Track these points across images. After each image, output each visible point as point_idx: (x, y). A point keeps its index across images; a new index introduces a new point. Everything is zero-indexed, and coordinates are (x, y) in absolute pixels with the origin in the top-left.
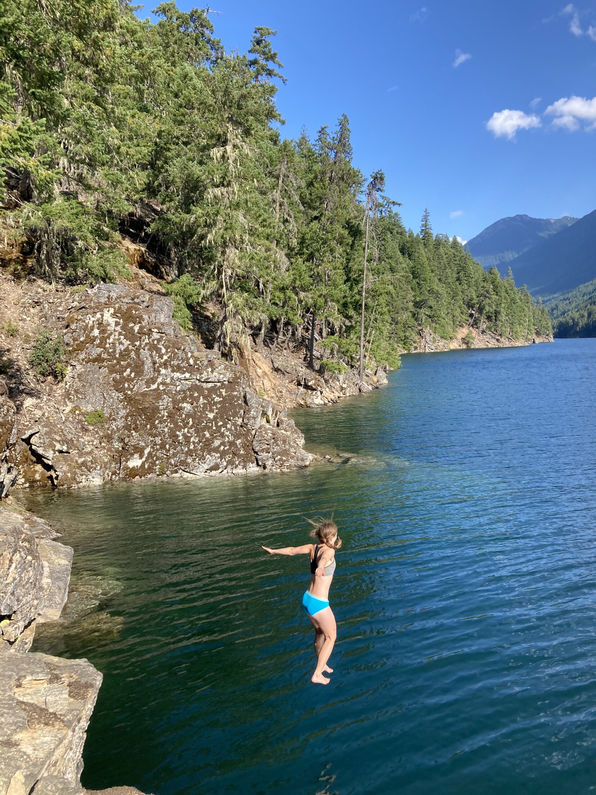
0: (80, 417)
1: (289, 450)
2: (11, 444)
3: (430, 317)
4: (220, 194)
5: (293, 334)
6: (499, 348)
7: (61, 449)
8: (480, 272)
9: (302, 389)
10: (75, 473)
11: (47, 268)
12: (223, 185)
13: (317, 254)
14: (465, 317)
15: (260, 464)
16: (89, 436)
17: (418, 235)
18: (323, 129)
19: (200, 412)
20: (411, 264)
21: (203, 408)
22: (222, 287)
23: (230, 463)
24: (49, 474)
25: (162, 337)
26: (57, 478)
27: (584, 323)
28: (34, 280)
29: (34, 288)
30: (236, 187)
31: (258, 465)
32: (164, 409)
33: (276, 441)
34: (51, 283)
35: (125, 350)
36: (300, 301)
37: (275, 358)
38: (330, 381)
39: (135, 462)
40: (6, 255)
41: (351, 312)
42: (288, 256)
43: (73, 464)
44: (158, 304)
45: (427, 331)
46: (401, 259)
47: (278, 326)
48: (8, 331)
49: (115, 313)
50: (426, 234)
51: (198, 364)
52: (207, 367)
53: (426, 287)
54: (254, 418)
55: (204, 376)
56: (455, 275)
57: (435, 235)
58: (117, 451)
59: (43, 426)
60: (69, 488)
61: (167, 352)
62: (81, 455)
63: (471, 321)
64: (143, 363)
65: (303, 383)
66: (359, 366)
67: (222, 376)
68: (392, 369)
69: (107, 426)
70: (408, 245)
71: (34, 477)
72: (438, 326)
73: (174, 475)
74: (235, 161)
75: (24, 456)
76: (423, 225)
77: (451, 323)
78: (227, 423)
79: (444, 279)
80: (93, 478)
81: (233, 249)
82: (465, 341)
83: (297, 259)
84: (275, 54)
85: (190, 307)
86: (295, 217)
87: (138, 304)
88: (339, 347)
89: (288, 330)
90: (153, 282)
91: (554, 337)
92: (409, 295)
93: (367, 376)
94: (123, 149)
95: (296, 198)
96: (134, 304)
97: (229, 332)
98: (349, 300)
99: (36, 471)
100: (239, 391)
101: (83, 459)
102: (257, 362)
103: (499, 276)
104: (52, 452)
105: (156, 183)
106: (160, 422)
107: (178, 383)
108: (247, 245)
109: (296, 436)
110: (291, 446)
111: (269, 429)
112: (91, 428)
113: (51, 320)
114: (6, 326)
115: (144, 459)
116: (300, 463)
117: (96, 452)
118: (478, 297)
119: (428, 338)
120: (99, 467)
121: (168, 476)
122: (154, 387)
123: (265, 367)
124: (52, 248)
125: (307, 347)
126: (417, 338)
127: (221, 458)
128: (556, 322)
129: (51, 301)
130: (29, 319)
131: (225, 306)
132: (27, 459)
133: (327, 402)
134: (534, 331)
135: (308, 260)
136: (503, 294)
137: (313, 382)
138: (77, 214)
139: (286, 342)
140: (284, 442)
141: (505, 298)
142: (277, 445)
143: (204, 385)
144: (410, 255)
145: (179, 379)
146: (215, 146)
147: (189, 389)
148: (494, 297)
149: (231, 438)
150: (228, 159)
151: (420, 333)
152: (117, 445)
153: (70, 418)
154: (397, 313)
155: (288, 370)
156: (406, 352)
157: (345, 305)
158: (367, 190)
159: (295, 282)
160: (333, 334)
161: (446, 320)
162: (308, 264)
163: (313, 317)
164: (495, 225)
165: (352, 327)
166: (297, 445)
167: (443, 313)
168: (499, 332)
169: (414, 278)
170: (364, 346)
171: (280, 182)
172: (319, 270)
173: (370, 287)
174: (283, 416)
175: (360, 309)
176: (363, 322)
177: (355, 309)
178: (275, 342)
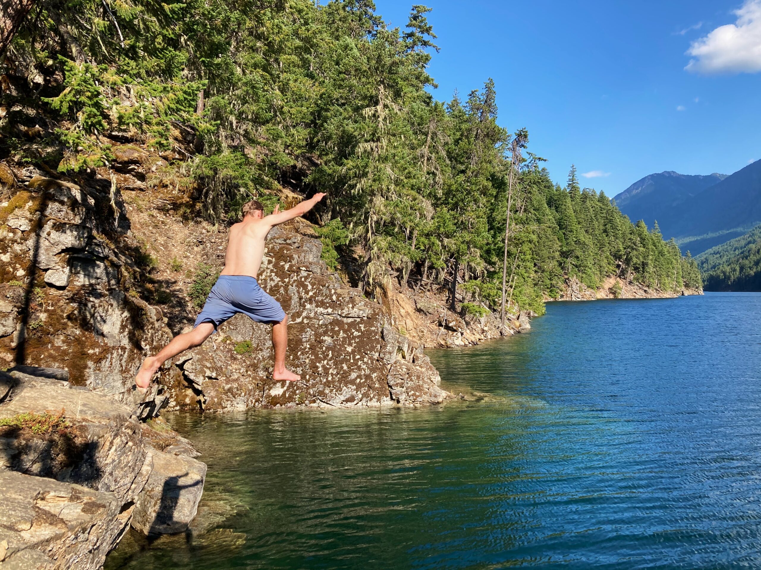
0: (231, 347)
1: (422, 386)
2: (166, 369)
3: (576, 266)
4: (369, 148)
5: (437, 278)
6: (647, 299)
7: (210, 375)
8: (627, 224)
9: (442, 329)
10: (222, 399)
11: (212, 212)
12: (373, 141)
13: (461, 204)
14: (612, 268)
15: (394, 398)
16: (236, 364)
17: (565, 189)
18: (473, 93)
19: (340, 345)
20: (558, 216)
21: (343, 341)
22: (367, 231)
23: (366, 395)
24: (198, 398)
25: (309, 275)
26: (204, 402)
27: (736, 277)
28: (201, 222)
29: (199, 229)
30: (384, 142)
31: (392, 399)
32: (307, 342)
33: (410, 377)
34: (214, 225)
35: (275, 286)
36: (444, 247)
37: (418, 299)
38: (472, 323)
39: (277, 391)
40: (178, 200)
41: (495, 259)
42: (435, 206)
43: (220, 390)
44: (308, 245)
45: (574, 280)
46: (548, 211)
47: (422, 269)
48: (173, 267)
49: (268, 252)
50: (573, 187)
51: (340, 301)
52: (348, 303)
53: (572, 239)
54: (390, 353)
55: (345, 312)
56: (602, 227)
57: (581, 189)
58: (262, 379)
59: (197, 354)
60: (214, 412)
61: (313, 288)
62: (228, 382)
63: (618, 271)
64: (291, 298)
65: (444, 324)
66: (501, 310)
67: (361, 312)
68: (536, 315)
69: (254, 356)
70: (555, 198)
71: (184, 400)
72: (584, 276)
73: (312, 405)
74: (385, 119)
75: (177, 380)
76: (570, 179)
77: (598, 273)
78: (363, 357)
79: (591, 231)
80: (238, 404)
81: (379, 197)
82: (612, 290)
83: (442, 208)
84: (430, 28)
85: (338, 249)
86: (442, 171)
87: (290, 244)
88: (481, 290)
89: (431, 273)
90: (308, 226)
91: (704, 290)
92: (556, 245)
93: (509, 319)
94: (286, 109)
95: (444, 153)
96: (287, 245)
97: (372, 272)
98: (492, 246)
99: (186, 396)
100: (376, 327)
101: (229, 386)
102: (401, 302)
103: (646, 229)
104: (202, 378)
105: (315, 140)
106: (302, 354)
107: (321, 317)
108: (392, 194)
109: (431, 373)
110: (424, 382)
111: (404, 364)
112: (239, 357)
113: (211, 258)
114: (171, 262)
115: (285, 388)
116: (433, 399)
117: (242, 380)
118: (625, 249)
119: (574, 287)
120: (243, 394)
121: (306, 405)
122: (299, 320)
123: (409, 307)
124: (218, 195)
125: (449, 290)
126: (563, 286)
127: (357, 390)
128: (706, 275)
129: (213, 241)
130: (192, 256)
131: (370, 248)
132: (179, 383)
133: (467, 343)
134: (682, 284)
135: (452, 210)
136: (651, 247)
137: (454, 323)
138: (241, 164)
139: (429, 285)
140: (418, 377)
141: (653, 250)
142: (411, 380)
143: (345, 320)
144: (557, 208)
145: (322, 314)
146: (368, 106)
147: (331, 323)
148: (641, 249)
149: (368, 372)
150: (379, 117)
151: (566, 282)
152: (262, 374)
153: (221, 348)
154: (543, 262)
155: (430, 311)
156: (552, 300)
157: (488, 252)
158: (511, 147)
159: (439, 229)
160: (476, 278)
161: (593, 271)
162: (452, 213)
163: (456, 262)
164: (643, 180)
165: (495, 272)
166: (432, 381)
167: (590, 263)
168: (647, 283)
169: (560, 229)
170: (506, 291)
171: (429, 138)
172: (463, 218)
173: (513, 235)
174: (418, 353)
175: (503, 256)
176: (505, 268)
177: (498, 255)
178: (419, 284)
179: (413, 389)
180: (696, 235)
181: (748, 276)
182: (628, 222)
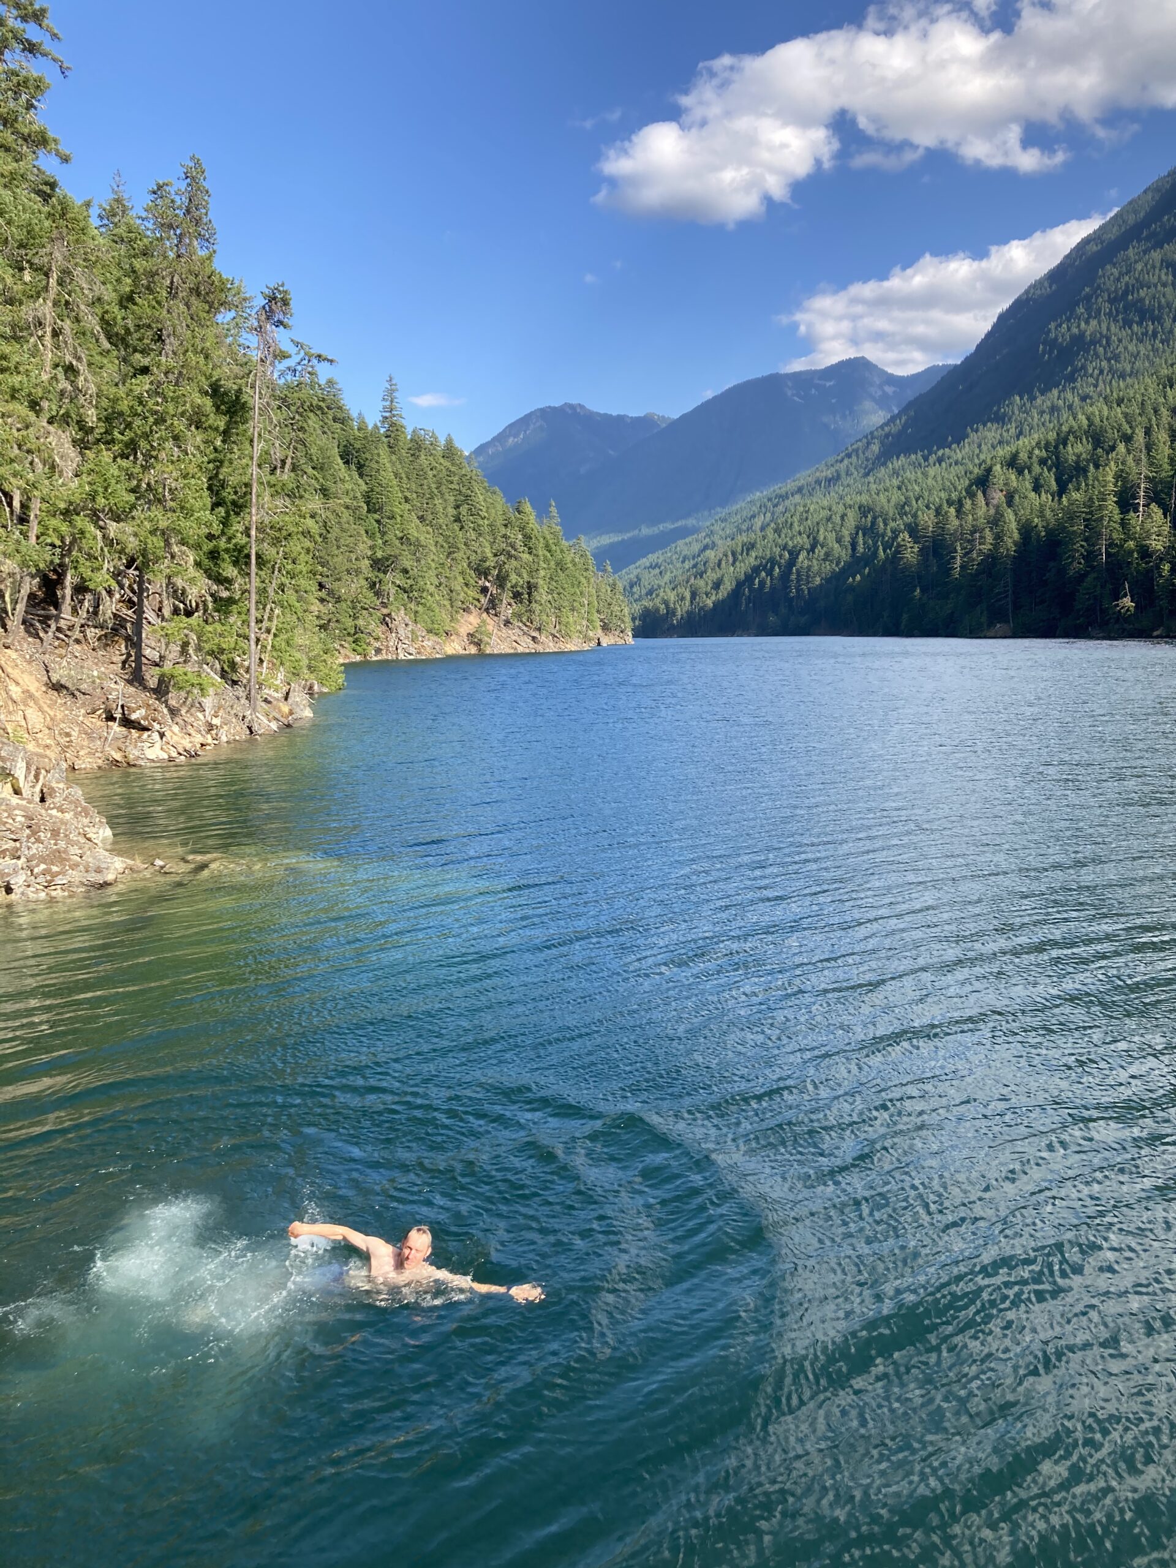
1: (66, 851)
3: (404, 590)
5: (95, 612)
6: (537, 654)
8: (499, 507)
9: (115, 727)
13: (143, 444)
14: (473, 593)
17: (376, 427)
18: (160, 187)
20: (364, 483)
27: (685, 609)
33: (34, 833)
36: (109, 542)
37: (54, 662)
38: (183, 712)
41: (230, 571)
42: (82, 445)
45: (400, 617)
46: (342, 472)
47: (59, 593)
50: (393, 429)
53: (394, 533)
56: (451, 512)
57: (409, 430)
63: (484, 601)
65: (118, 716)
66: (249, 681)
68: (325, 690)
70: (358, 445)
72: (420, 609)
76: (385, 407)
77: (447, 603)
79: (430, 517)
82: (474, 638)
83: (100, 451)
84: (43, 11)
86: (92, 363)
88: (200, 639)
89: (81, 602)
91: (636, 635)
92: (361, 546)
93: (266, 701)
95: (92, 322)
98: (222, 543)
102: (9, 670)
103: (533, 517)
109: (86, 821)
110: (70, 842)
111: (18, 807)
116: (93, 877)
118: (495, 555)
119: (401, 631)
123: (31, 681)
125: (128, 639)
126: (379, 631)
128: (637, 608)
133: (174, 754)
134: (599, 624)
135: (124, 456)
136: (542, 552)
137: (143, 711)
139: (78, 629)
140: (55, 833)
141: (546, 560)
142: (38, 840)
144: (360, 467)
148: (526, 556)
151: (385, 621)
154: (339, 580)
155: (84, 687)
156: (358, 658)
157: (214, 555)
158: (256, 324)
159: (94, 500)
160: (189, 614)
161: (436, 598)
162: (124, 463)
163: (140, 576)
164: (525, 420)
165: (231, 601)
166: (89, 839)
167: (429, 581)
168: (536, 624)
169: (369, 511)
170: (258, 640)
171: (53, 282)
172: (151, 476)
173: (267, 520)
174: (55, 780)
175: (248, 564)
176: (253, 590)
177: (235, 563)
178: (53, 627)
179: (42, 859)
180: (620, 532)
181: (701, 609)
182: (500, 500)
